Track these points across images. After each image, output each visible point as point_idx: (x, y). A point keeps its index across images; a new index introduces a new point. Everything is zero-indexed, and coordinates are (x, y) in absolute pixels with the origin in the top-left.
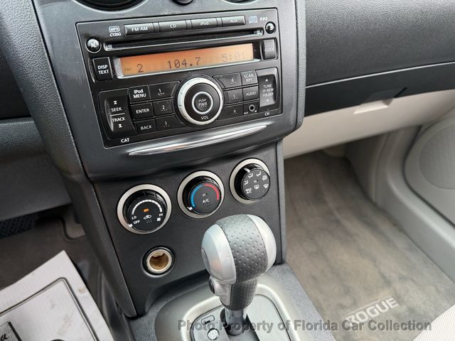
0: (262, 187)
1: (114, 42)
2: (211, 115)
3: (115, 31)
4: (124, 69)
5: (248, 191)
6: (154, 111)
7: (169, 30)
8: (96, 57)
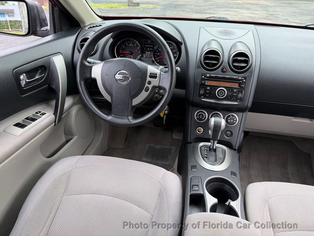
0: (233, 121)
1: (207, 77)
2: (222, 96)
3: (208, 75)
4: (207, 83)
5: (229, 121)
6: (211, 92)
7: (219, 77)
8: (203, 79)
